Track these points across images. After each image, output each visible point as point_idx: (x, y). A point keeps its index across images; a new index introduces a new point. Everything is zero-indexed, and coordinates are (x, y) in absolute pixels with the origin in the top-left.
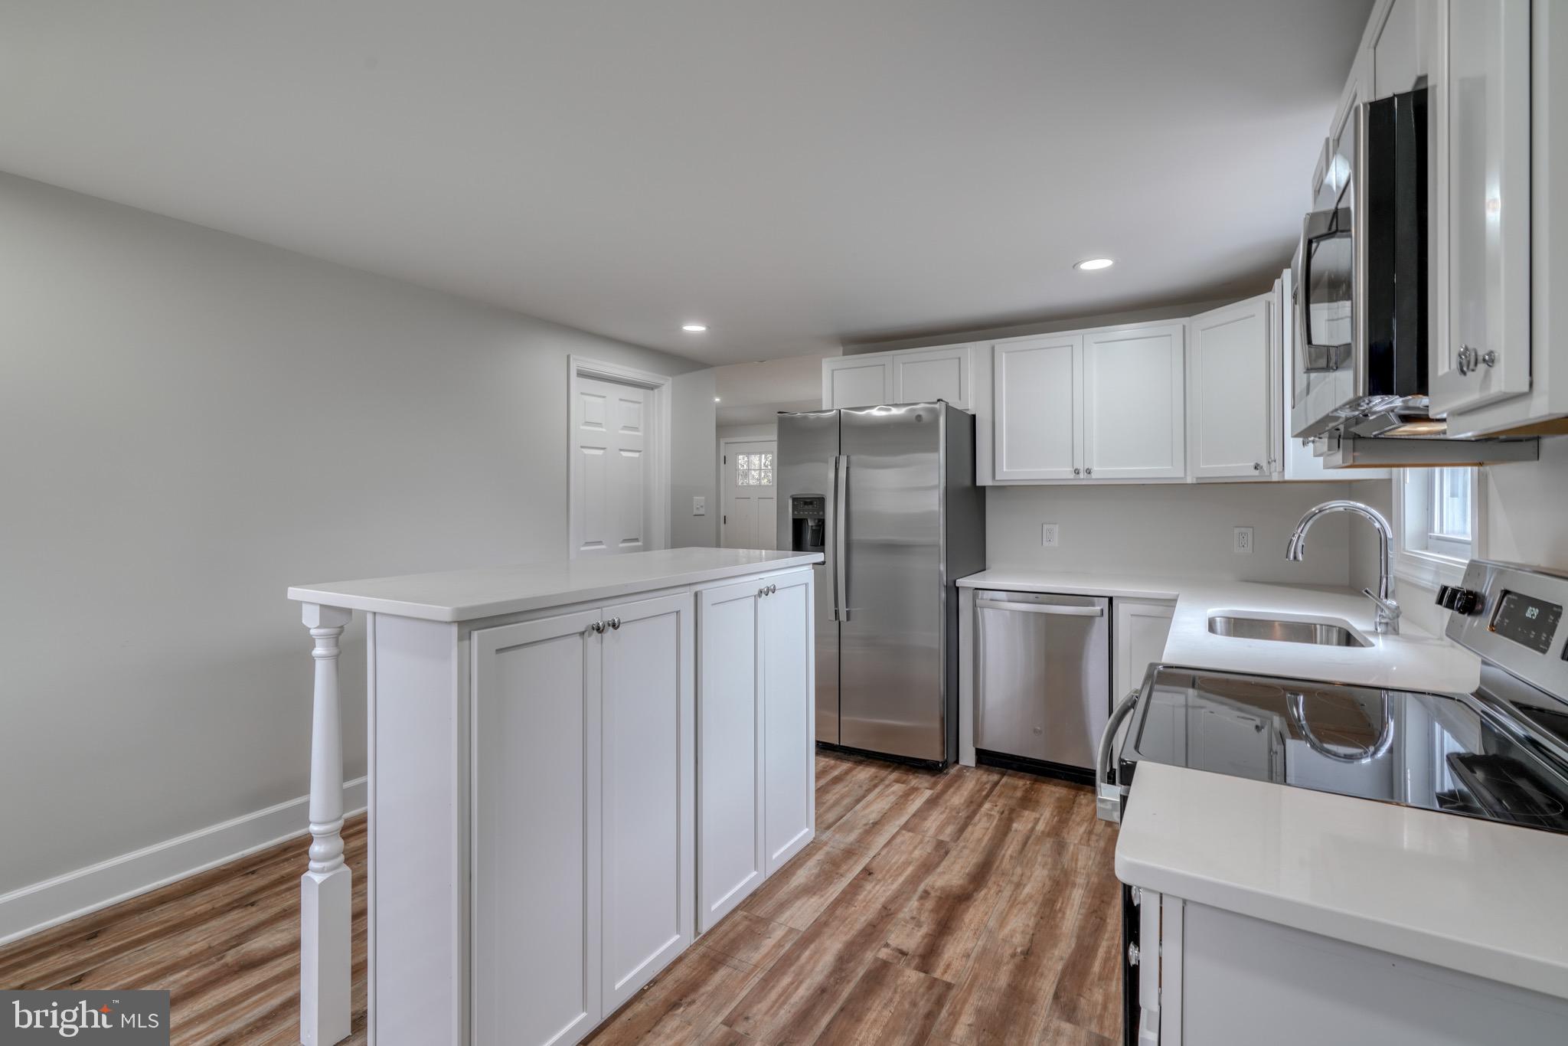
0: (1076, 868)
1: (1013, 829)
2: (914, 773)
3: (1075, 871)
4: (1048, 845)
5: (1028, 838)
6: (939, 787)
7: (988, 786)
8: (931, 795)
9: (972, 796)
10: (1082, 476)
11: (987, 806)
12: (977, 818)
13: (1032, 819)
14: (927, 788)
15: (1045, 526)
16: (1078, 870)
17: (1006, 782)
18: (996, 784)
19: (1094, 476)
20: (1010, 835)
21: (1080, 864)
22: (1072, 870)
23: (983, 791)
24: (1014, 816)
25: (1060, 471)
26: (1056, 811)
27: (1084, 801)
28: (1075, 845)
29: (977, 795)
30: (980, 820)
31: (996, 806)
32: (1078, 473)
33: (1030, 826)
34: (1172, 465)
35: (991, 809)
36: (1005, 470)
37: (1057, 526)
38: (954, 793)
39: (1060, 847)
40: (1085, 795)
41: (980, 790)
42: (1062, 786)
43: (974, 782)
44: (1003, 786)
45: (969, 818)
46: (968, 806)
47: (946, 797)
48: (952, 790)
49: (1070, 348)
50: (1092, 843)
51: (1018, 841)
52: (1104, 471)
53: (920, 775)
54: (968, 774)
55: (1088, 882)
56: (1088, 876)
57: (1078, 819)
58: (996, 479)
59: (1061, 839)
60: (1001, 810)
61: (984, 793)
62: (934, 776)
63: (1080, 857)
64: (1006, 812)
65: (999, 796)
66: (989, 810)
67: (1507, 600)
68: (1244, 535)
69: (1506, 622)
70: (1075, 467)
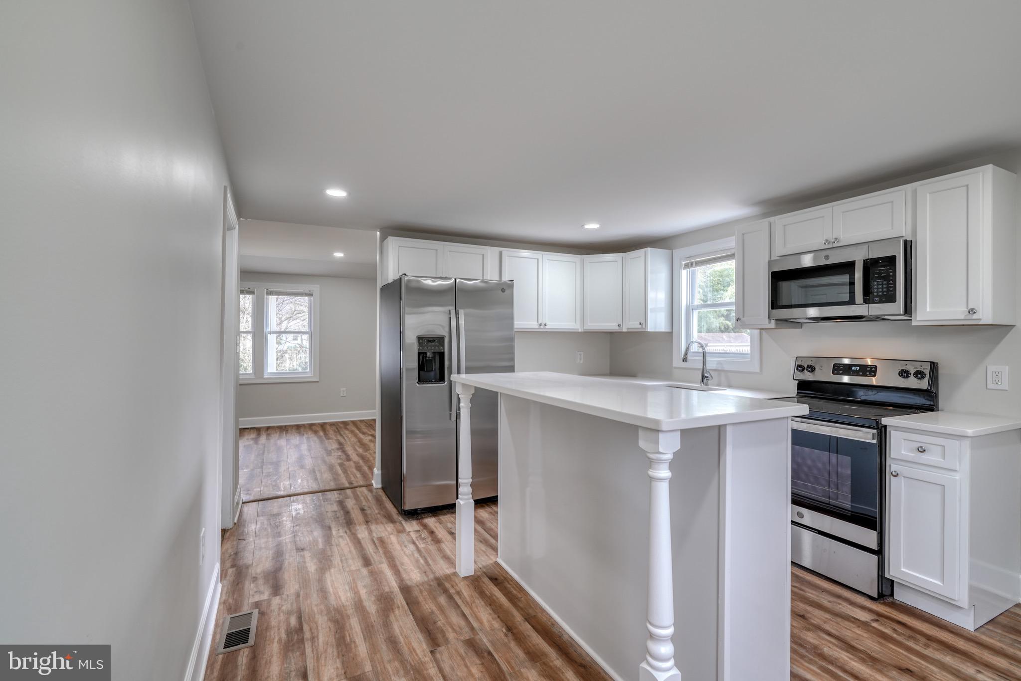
10: (541, 327)
19: (547, 327)
25: (532, 324)
32: (540, 325)
49: (537, 260)
67: (837, 366)
68: (580, 355)
69: (841, 372)
70: (540, 322)
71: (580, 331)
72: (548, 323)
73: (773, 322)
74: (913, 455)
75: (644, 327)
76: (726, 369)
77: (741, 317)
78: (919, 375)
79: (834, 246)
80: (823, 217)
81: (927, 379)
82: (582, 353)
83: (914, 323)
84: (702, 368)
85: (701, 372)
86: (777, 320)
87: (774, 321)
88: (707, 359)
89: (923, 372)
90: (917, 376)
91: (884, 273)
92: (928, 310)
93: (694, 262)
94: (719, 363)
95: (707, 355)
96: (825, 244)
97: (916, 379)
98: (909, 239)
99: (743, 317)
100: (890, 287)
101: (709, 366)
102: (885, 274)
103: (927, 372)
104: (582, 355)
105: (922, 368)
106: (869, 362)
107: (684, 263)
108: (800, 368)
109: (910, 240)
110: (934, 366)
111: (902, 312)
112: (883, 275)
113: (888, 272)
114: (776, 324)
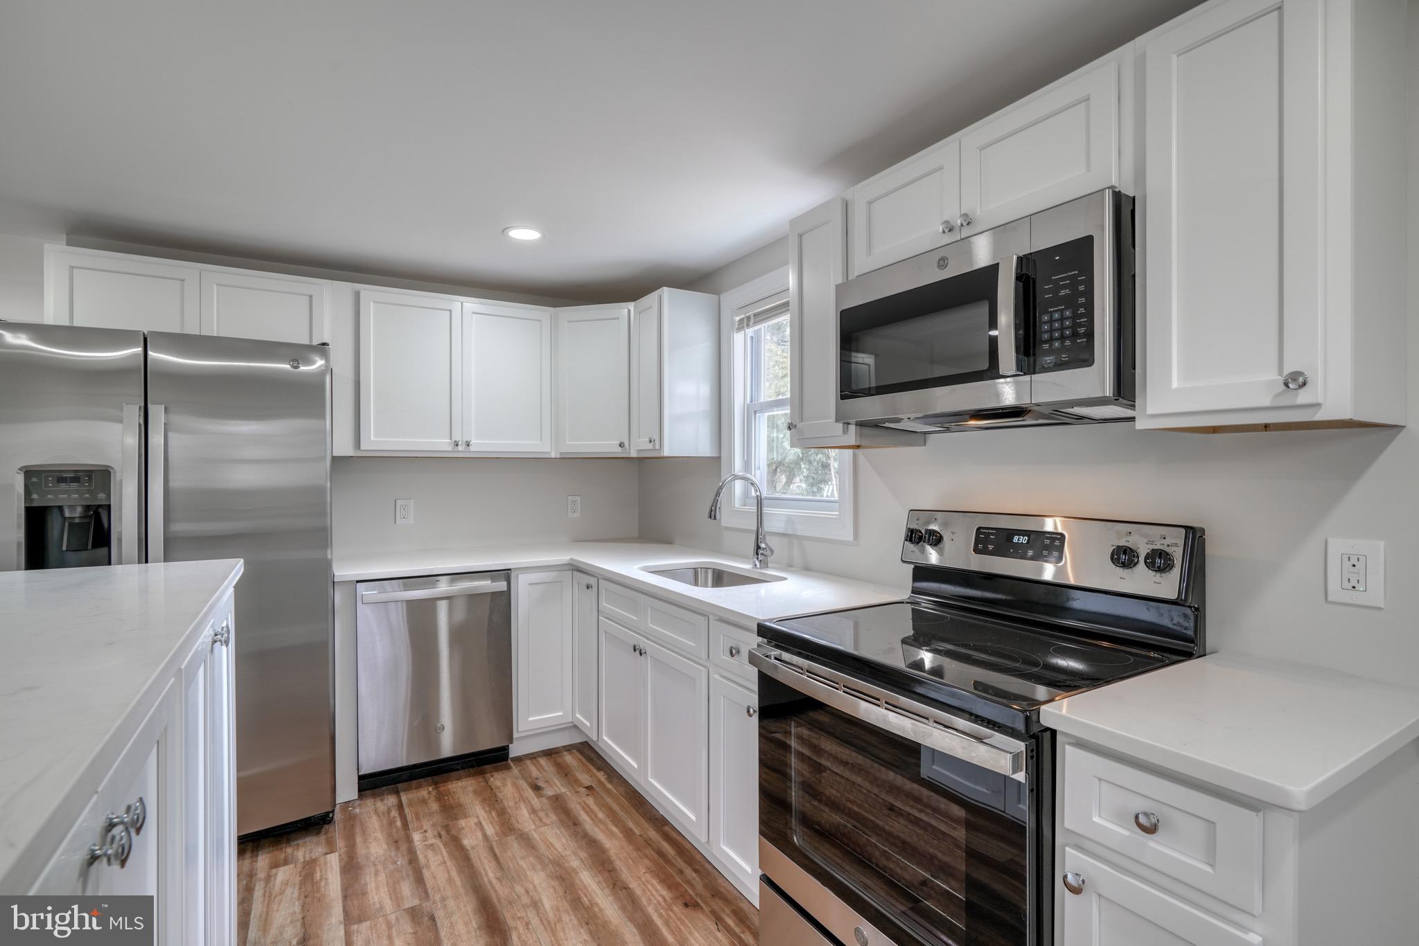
0: (560, 853)
1: (469, 848)
2: (288, 841)
3: (562, 856)
4: (512, 842)
5: (491, 849)
6: (340, 843)
7: (394, 813)
8: (341, 860)
9: (390, 835)
10: (460, 448)
11: (417, 837)
12: (421, 857)
13: (474, 826)
14: (326, 854)
15: (399, 503)
16: (563, 854)
17: (408, 799)
18: (400, 806)
19: (472, 448)
20: (473, 855)
21: (558, 846)
22: (558, 857)
23: (395, 822)
24: (454, 832)
25: (439, 443)
26: (486, 805)
27: (498, 783)
28: (535, 830)
29: (394, 830)
30: (426, 857)
31: (426, 831)
32: (457, 445)
33: (479, 834)
34: (541, 441)
35: (425, 839)
36: (372, 439)
37: (412, 501)
38: (365, 841)
39: (526, 840)
40: (492, 776)
41: (391, 823)
42: (466, 777)
43: (374, 818)
44: (410, 804)
45: (413, 860)
46: (398, 849)
47: (361, 850)
48: (359, 839)
49: (448, 312)
50: (546, 820)
51: (486, 857)
52: (482, 444)
53: (299, 842)
54: (357, 811)
55: (581, 859)
56: (575, 854)
57: (511, 804)
58: (361, 448)
59: (520, 832)
60: (436, 833)
61: (399, 823)
62: (318, 833)
63: (551, 840)
64: (443, 833)
65: (418, 818)
66: (424, 841)
67: (983, 533)
68: (574, 502)
69: (991, 547)
70: (454, 439)
71: (553, 455)
72: (473, 442)
73: (852, 428)
74: (1122, 833)
75: (657, 447)
76: (800, 533)
77: (796, 422)
78: (1159, 561)
79: (962, 237)
80: (941, 168)
81: (1176, 573)
82: (578, 499)
83: (1140, 425)
84: (755, 529)
85: (754, 536)
86: (861, 424)
87: (854, 426)
88: (765, 510)
89: (1167, 554)
90: (1153, 563)
91: (1064, 287)
92: (1175, 385)
93: (752, 316)
94: (790, 520)
95: (765, 502)
96: (944, 232)
97: (1151, 573)
98: (1129, 191)
99: (802, 421)
100: (1080, 325)
101: (769, 526)
102: (1067, 291)
103: (1177, 554)
104: (579, 502)
105: (1167, 542)
106: (1049, 525)
107: (737, 319)
108: (914, 537)
109: (1132, 195)
110: (1195, 537)
111: (1109, 391)
112: (1063, 293)
113: (1074, 283)
114: (860, 435)
